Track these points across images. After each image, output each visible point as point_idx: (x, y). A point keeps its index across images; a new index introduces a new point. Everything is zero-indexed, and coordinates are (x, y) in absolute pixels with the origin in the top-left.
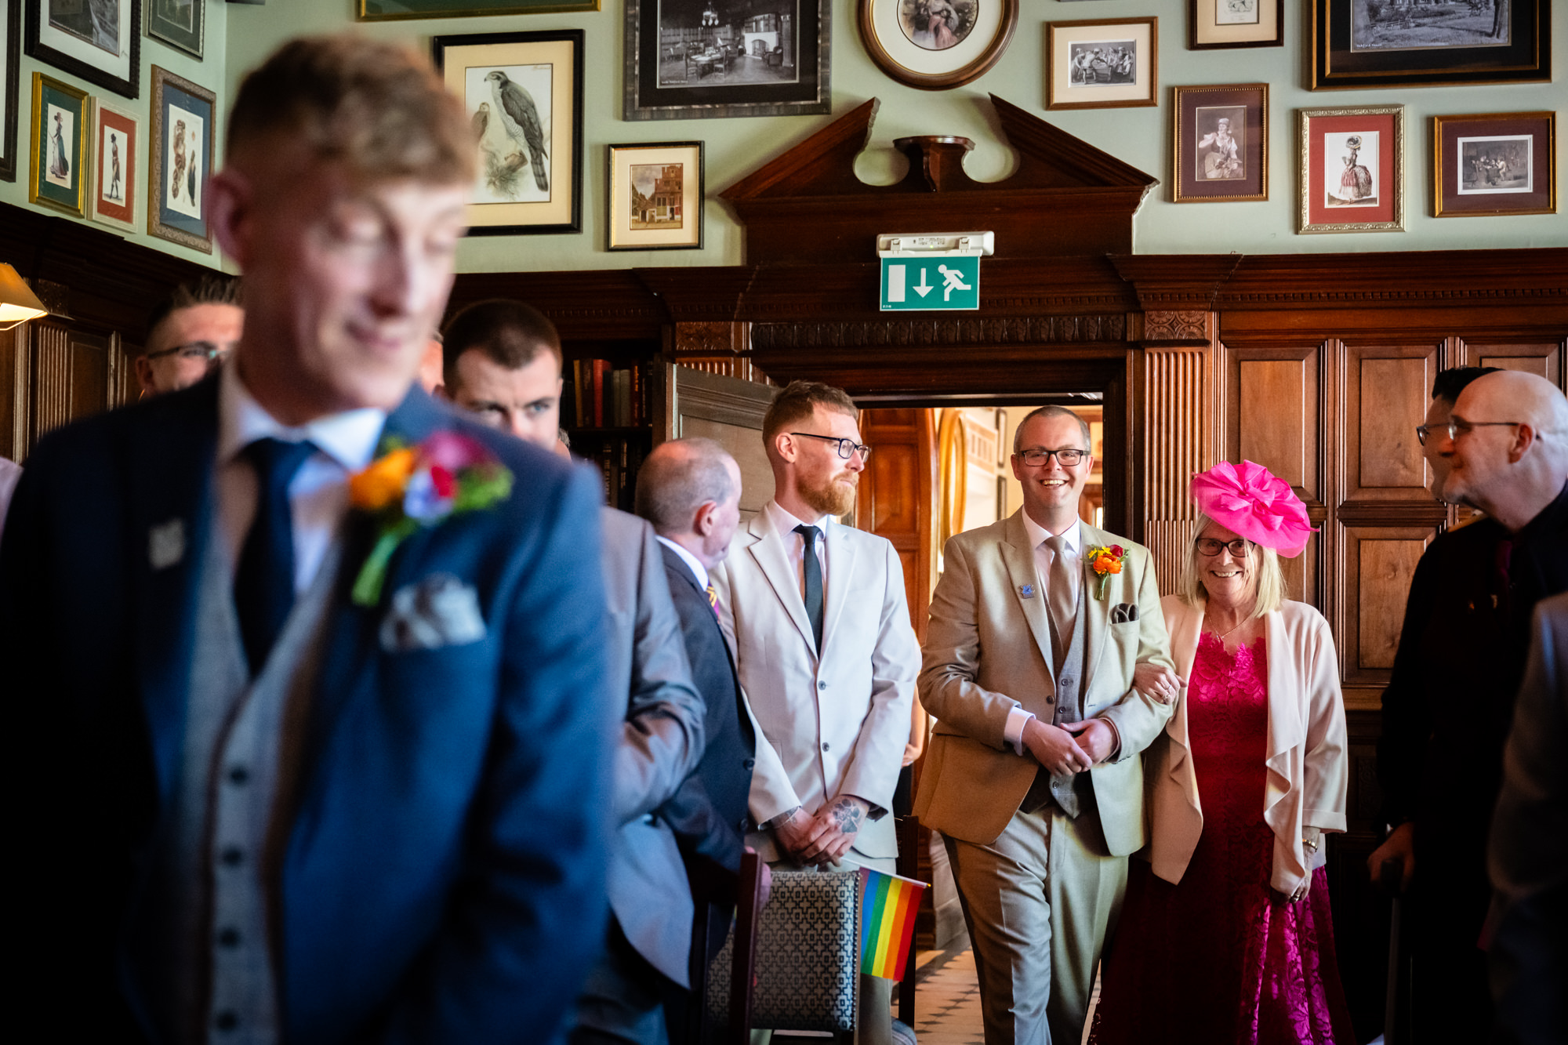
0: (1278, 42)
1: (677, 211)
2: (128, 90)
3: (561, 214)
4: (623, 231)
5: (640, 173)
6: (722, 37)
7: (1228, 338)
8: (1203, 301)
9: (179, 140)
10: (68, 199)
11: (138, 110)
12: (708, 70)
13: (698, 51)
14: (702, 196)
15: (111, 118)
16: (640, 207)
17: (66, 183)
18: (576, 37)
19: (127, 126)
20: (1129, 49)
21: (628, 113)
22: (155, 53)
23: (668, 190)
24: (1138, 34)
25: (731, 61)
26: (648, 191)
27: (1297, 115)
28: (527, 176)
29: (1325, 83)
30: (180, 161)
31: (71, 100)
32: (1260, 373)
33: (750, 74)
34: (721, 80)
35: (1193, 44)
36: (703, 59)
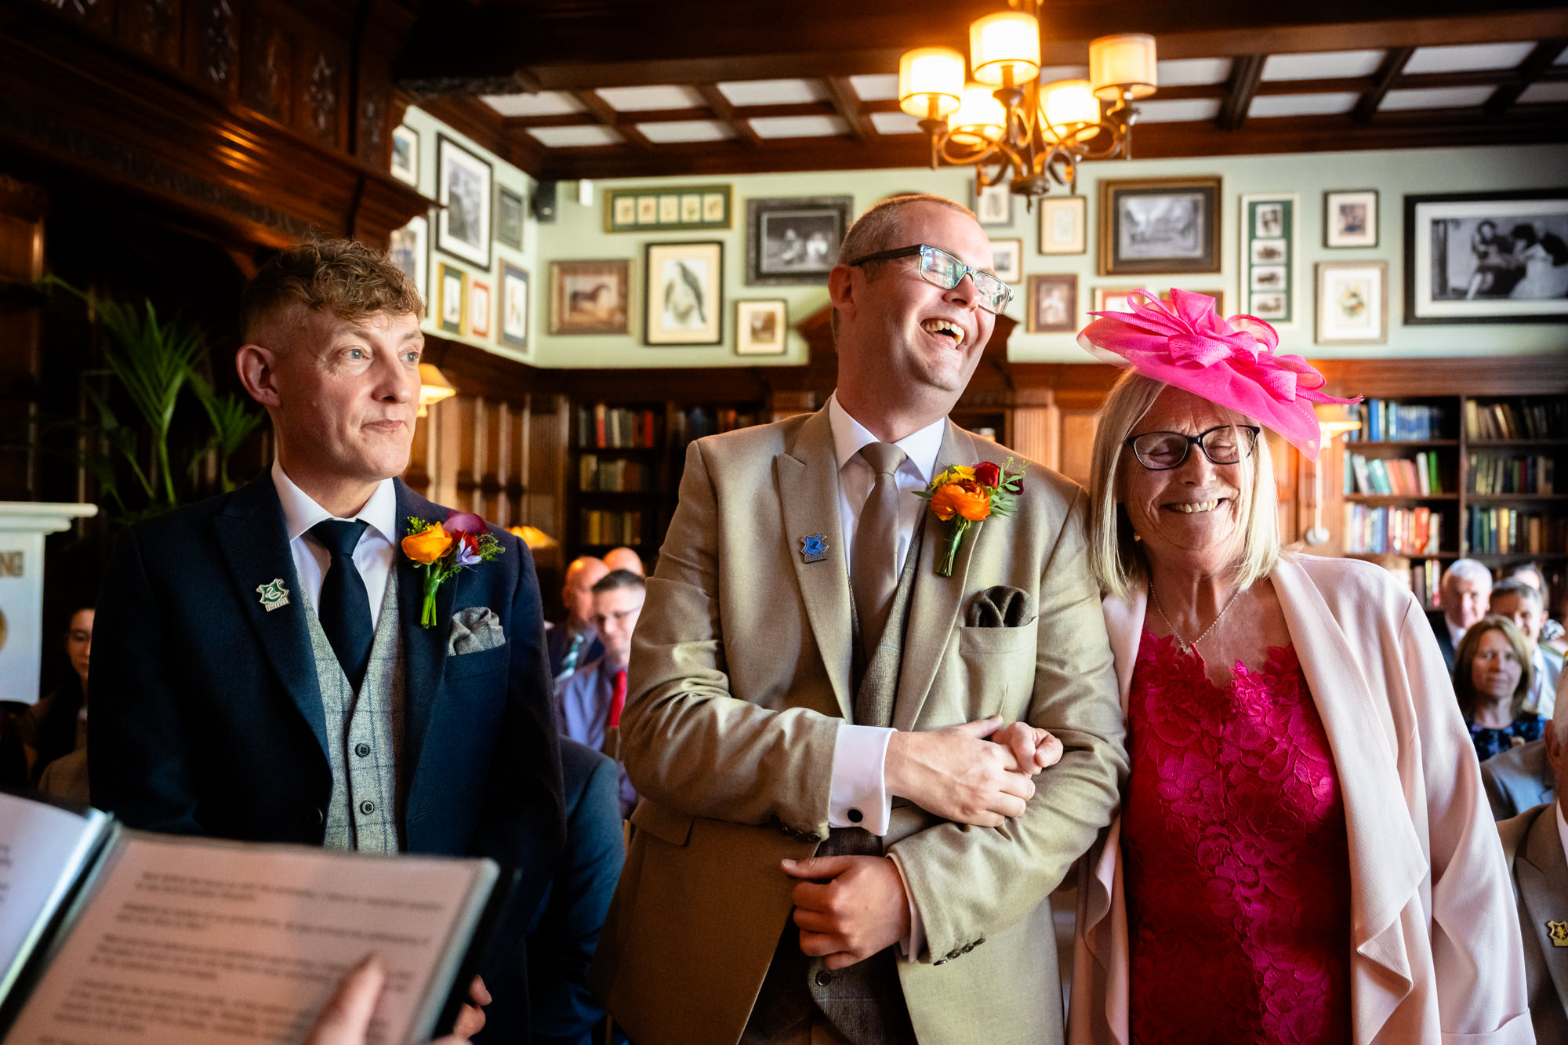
0: (1084, 251)
1: (773, 334)
2: (486, 269)
3: (712, 335)
4: (746, 344)
5: (755, 316)
6: (797, 246)
7: (1061, 404)
8: (1044, 384)
9: (512, 296)
10: (454, 328)
11: (491, 280)
12: (790, 262)
13: (784, 251)
14: (788, 327)
15: (478, 285)
16: (755, 333)
17: (454, 319)
18: (721, 244)
19: (484, 288)
20: (1007, 255)
21: (748, 283)
22: (502, 251)
23: (769, 324)
24: (1013, 247)
25: (802, 257)
26: (759, 324)
27: (1093, 291)
28: (695, 315)
29: (1109, 273)
30: (513, 307)
31: (457, 274)
32: (1075, 421)
33: (812, 265)
34: (797, 267)
35: (1040, 251)
36: (788, 255)
